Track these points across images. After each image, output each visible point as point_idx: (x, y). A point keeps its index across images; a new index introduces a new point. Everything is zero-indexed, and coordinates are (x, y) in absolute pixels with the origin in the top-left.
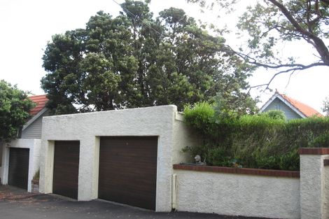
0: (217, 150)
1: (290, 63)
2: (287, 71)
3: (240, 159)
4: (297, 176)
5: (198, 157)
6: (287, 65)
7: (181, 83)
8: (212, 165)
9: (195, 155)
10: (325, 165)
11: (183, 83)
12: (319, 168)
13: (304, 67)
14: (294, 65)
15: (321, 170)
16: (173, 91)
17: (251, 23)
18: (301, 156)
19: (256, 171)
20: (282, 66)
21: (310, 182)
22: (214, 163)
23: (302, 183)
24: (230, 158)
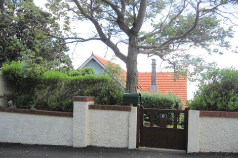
0: (23, 97)
1: (74, 36)
2: (73, 42)
3: (38, 104)
4: (71, 116)
5: (10, 102)
6: (72, 38)
7: (15, 45)
8: (19, 108)
9: (9, 100)
10: (89, 109)
11: (17, 45)
12: (84, 110)
13: (84, 40)
14: (77, 38)
15: (86, 112)
16: (10, 51)
17: (56, 6)
18: (74, 102)
19: (47, 112)
20: (69, 38)
21: (79, 120)
22: (20, 106)
23: (75, 121)
24: (32, 102)
